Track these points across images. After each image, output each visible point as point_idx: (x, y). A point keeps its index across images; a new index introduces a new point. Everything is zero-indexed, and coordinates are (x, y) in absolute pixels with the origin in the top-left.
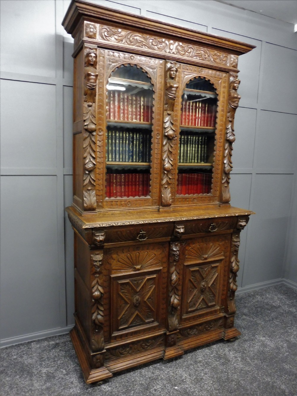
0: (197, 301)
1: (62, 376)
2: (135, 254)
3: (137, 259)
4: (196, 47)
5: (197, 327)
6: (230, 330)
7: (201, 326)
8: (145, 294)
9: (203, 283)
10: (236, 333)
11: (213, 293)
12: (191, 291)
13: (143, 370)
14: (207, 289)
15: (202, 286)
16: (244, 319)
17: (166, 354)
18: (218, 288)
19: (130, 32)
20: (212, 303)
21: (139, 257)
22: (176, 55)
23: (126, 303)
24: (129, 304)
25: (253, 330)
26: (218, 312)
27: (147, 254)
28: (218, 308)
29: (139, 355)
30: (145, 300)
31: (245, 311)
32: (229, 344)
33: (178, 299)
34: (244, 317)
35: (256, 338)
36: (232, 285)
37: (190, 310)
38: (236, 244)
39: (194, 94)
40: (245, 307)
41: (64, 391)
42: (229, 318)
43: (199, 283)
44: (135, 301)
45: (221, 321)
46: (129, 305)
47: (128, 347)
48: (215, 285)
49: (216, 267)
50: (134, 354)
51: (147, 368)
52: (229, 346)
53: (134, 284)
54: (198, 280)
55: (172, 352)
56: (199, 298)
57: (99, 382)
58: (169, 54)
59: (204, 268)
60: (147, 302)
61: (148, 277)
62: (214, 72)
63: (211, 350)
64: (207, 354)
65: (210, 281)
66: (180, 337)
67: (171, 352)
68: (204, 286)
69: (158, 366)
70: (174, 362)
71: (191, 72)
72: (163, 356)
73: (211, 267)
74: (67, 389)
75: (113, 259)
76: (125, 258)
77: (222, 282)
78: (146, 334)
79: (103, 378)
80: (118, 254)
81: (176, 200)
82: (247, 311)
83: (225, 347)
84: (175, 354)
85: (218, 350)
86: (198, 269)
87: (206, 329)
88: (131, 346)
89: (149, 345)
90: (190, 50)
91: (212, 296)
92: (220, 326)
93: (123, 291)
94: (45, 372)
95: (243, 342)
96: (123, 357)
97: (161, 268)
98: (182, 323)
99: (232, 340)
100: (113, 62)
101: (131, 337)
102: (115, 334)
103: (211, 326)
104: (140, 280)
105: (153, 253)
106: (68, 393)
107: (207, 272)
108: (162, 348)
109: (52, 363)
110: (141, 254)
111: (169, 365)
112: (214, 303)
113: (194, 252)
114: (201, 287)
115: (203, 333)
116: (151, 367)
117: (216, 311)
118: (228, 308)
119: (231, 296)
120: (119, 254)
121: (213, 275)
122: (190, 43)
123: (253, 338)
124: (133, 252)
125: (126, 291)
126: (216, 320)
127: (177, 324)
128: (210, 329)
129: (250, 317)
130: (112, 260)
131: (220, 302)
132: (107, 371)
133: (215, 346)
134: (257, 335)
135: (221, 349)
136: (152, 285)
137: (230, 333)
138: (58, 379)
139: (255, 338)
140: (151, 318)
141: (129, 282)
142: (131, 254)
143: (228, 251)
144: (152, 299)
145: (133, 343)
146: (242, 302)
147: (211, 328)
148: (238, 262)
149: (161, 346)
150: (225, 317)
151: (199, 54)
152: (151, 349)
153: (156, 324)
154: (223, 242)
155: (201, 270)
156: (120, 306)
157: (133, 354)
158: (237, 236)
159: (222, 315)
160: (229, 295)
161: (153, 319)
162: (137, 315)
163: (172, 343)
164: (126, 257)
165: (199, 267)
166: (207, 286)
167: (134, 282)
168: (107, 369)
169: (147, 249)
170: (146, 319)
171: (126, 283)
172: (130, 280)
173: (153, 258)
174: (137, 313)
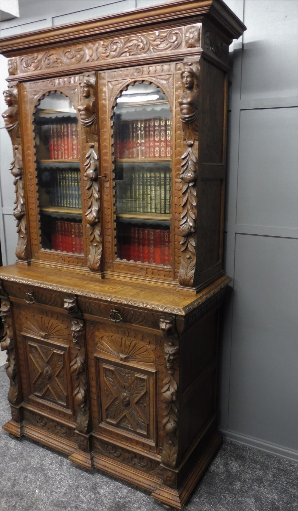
2: (40, 318)
4: (123, 39)
5: (121, 451)
7: (126, 454)
8: (55, 369)
9: (125, 394)
11: (141, 417)
12: (108, 395)
13: (51, 455)
19: (45, 52)
20: (143, 431)
21: (44, 323)
22: (96, 62)
23: (37, 370)
24: (40, 372)
26: (155, 451)
27: (52, 324)
30: (55, 377)
37: (109, 420)
39: (134, 110)
43: (119, 391)
44: (45, 371)
45: (159, 467)
47: (44, 420)
48: (145, 406)
49: (144, 380)
50: (50, 432)
51: (57, 456)
53: (43, 352)
54: (117, 385)
55: (80, 458)
56: (121, 412)
58: (87, 64)
59: (124, 372)
60: (57, 379)
61: (54, 351)
62: (159, 67)
63: (129, 495)
66: (100, 449)
70: (81, 471)
71: (121, 79)
73: (135, 377)
75: (22, 315)
79: (14, 433)
80: (25, 312)
81: (115, 265)
84: (81, 462)
86: (113, 369)
87: (135, 463)
88: (46, 420)
89: (64, 432)
90: (115, 47)
91: (142, 420)
92: (158, 473)
93: (33, 354)
96: (40, 428)
98: (101, 432)
100: (35, 95)
102: (33, 398)
103: (143, 463)
104: (48, 351)
105: (58, 324)
107: (130, 381)
108: (76, 446)
110: (46, 321)
111: (73, 470)
112: (145, 433)
116: (60, 457)
117: (151, 446)
120: (27, 312)
121: (140, 390)
122: (113, 37)
124: (39, 315)
125: (36, 356)
126: (151, 460)
128: (142, 467)
131: (155, 437)
132: (19, 430)
136: (60, 363)
140: (63, 401)
142: (37, 316)
143: (162, 364)
144: (63, 380)
145: (47, 418)
147: (144, 466)
151: (129, 48)
153: (69, 412)
154: (152, 347)
155: (117, 373)
157: (48, 432)
158: (170, 345)
159: (159, 458)
161: (65, 405)
162: (49, 389)
163: (82, 447)
164: (32, 318)
165: (115, 368)
166: (131, 401)
167: (43, 350)
168: (21, 428)
169: (51, 317)
170: (59, 400)
171: (35, 348)
172: (39, 345)
173: (59, 331)
174: (48, 387)
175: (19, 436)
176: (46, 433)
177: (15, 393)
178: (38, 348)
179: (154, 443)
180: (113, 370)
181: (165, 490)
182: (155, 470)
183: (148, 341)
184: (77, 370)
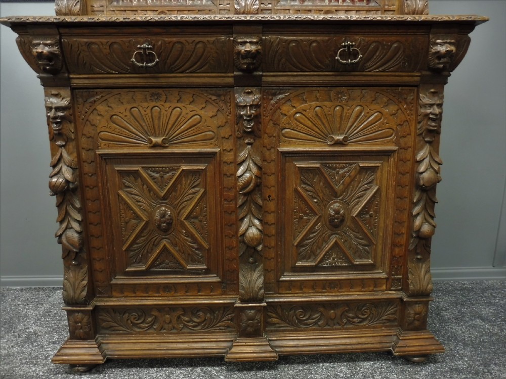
0: (320, 248)
1: (45, 343)
2: (149, 108)
3: (156, 122)
5: (322, 309)
6: (412, 335)
7: (334, 310)
8: (183, 206)
9: (336, 206)
10: (429, 345)
11: (366, 237)
12: (301, 218)
14: (348, 223)
15: (333, 213)
16: (474, 327)
17: (234, 350)
18: (382, 225)
20: (366, 260)
21: (159, 118)
23: (138, 218)
24: (144, 221)
25: (489, 353)
26: (384, 287)
27: (180, 114)
28: (384, 275)
29: (174, 337)
30: (182, 219)
31: (486, 311)
32: (406, 367)
33: (260, 228)
34: (478, 322)
35: (488, 372)
36: (418, 221)
37: (299, 264)
38: (429, 111)
40: (490, 304)
41: (22, 365)
42: (409, 303)
43: (324, 204)
44: (157, 216)
45: (391, 310)
46: (144, 223)
47: (151, 316)
48: (371, 216)
49: (373, 169)
50: (166, 333)
51: (189, 369)
52: (403, 371)
53: (154, 178)
54: (321, 195)
56: (326, 241)
57: (77, 367)
59: (336, 168)
60: (186, 223)
61: (185, 167)
63: (354, 371)
64: (337, 375)
65: (356, 204)
66: (278, 323)
67: (247, 349)
68: (337, 212)
69: (214, 372)
70: (252, 373)
72: (227, 353)
73: (358, 168)
74: (29, 365)
75: (99, 115)
76: (126, 116)
77: (391, 211)
78: (191, 296)
79: (85, 360)
80: (109, 105)
82: (491, 313)
83: (391, 372)
84: (255, 355)
85: (371, 374)
86: (317, 165)
87: (348, 320)
88: (155, 313)
89: (198, 321)
91: (363, 242)
92: (388, 320)
93: (129, 189)
94: (30, 332)
95: (447, 372)
96: (139, 333)
97: (217, 150)
98: (280, 291)
99: (416, 359)
101: (157, 295)
102: (119, 280)
103: (363, 315)
104: (168, 172)
105: (194, 113)
106: (24, 372)
107: (347, 179)
108: (229, 336)
109: (53, 322)
110: (163, 112)
112: (370, 261)
113: (305, 123)
114: (330, 215)
115: (338, 327)
116: (198, 369)
117: (376, 282)
118: (408, 278)
119: (418, 251)
120: (113, 105)
121: (366, 190)
123: (481, 368)
124: (145, 105)
125: (134, 191)
126: (376, 303)
127: (260, 289)
128: (360, 322)
129: (492, 325)
130: (99, 118)
131: (387, 262)
132: (96, 351)
133: (367, 364)
134: (495, 364)
135: (381, 373)
136: (197, 189)
137: (413, 342)
138: (36, 346)
139: (486, 370)
140: (200, 262)
141: (138, 170)
142: (140, 108)
143: (409, 134)
144: (200, 221)
145: (160, 308)
146: (486, 294)
147: (363, 320)
148: (439, 164)
149: (230, 332)
150: (401, 299)
152: (204, 333)
153: (213, 279)
154: (393, 108)
155: (325, 171)
156: (127, 223)
157: (163, 333)
158: (432, 92)
159: (393, 294)
160: (411, 247)
161: (205, 267)
162: (165, 248)
163: (250, 329)
164: (128, 113)
165: (321, 163)
166: (346, 214)
167: (153, 174)
168: (98, 347)
169: (178, 101)
170: (188, 263)
171: (136, 174)
172: (143, 168)
173: (195, 125)
174: (165, 245)
175: (101, 362)
176: (158, 339)
177: (83, 280)
178: (141, 171)
179: (384, 274)
180: (318, 167)
181: (411, 337)
182: (384, 318)
183: (385, 99)
184: (253, 181)
